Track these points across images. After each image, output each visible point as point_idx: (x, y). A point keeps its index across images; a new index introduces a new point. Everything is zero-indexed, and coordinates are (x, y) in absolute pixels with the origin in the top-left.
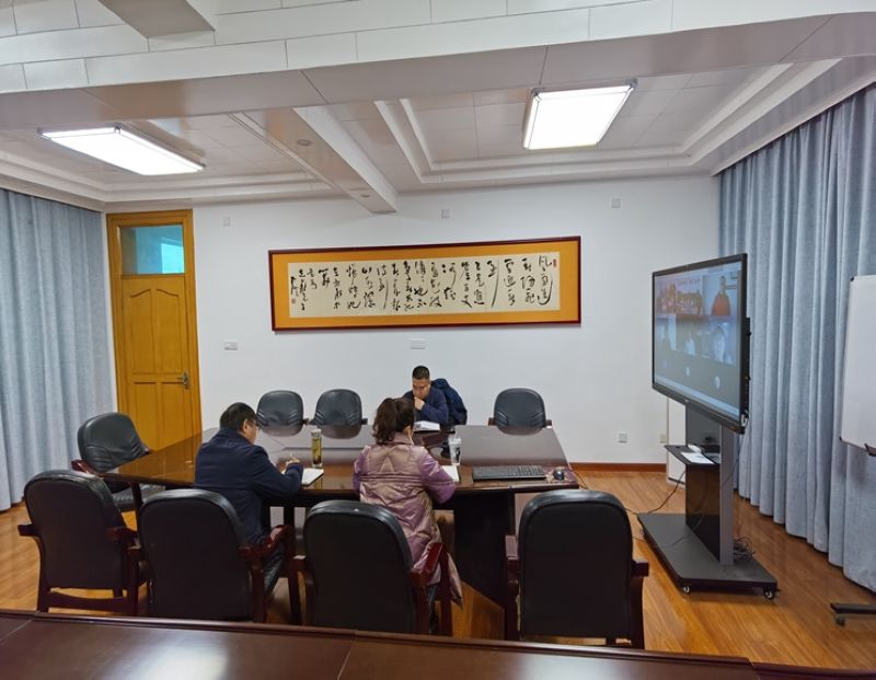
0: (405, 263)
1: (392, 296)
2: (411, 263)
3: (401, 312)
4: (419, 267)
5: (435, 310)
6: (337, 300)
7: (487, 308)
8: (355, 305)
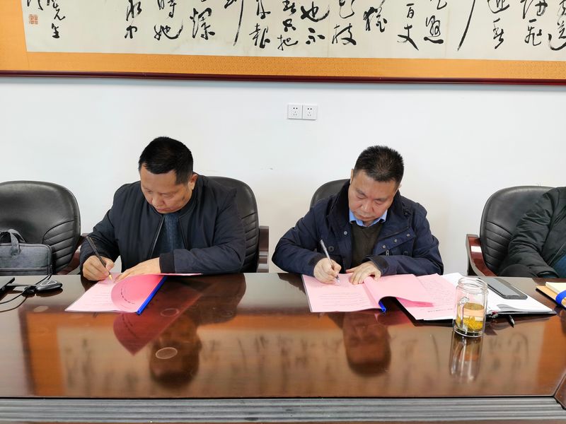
1: (252, 19)
3: (271, 50)
5: (342, 51)
6: (132, 22)
7: (449, 51)
8: (172, 33)
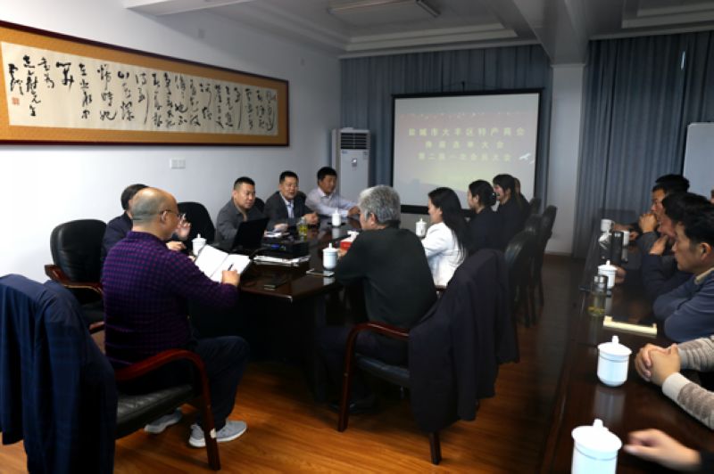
0: (166, 75)
1: (153, 110)
2: (171, 75)
3: (163, 128)
4: (179, 81)
5: (194, 129)
6: (86, 108)
7: (234, 130)
8: (111, 116)
